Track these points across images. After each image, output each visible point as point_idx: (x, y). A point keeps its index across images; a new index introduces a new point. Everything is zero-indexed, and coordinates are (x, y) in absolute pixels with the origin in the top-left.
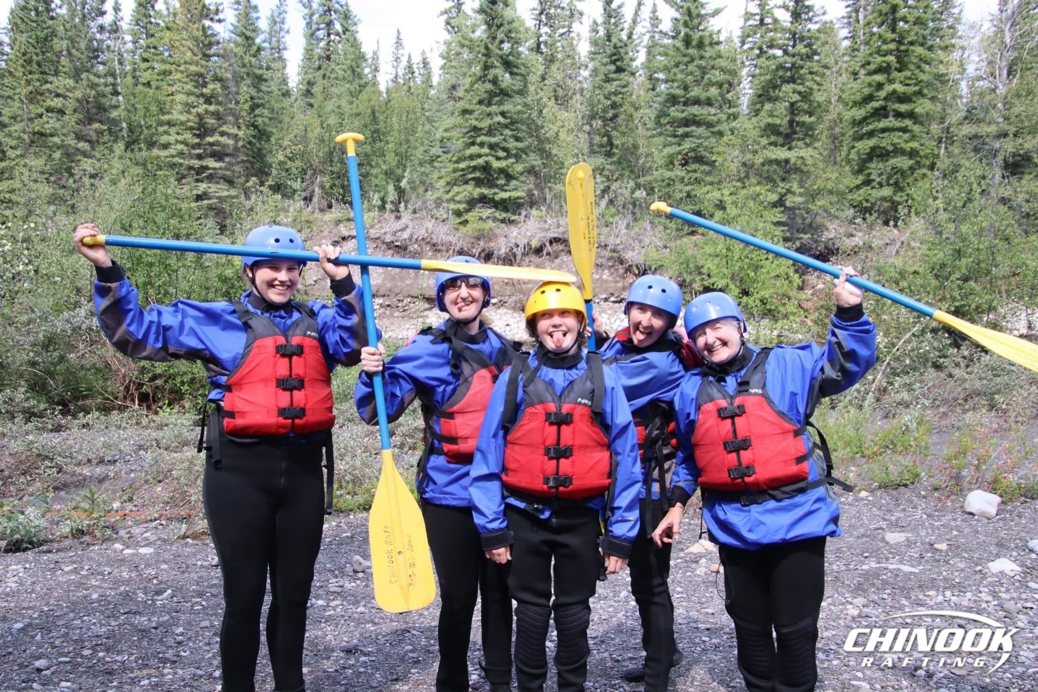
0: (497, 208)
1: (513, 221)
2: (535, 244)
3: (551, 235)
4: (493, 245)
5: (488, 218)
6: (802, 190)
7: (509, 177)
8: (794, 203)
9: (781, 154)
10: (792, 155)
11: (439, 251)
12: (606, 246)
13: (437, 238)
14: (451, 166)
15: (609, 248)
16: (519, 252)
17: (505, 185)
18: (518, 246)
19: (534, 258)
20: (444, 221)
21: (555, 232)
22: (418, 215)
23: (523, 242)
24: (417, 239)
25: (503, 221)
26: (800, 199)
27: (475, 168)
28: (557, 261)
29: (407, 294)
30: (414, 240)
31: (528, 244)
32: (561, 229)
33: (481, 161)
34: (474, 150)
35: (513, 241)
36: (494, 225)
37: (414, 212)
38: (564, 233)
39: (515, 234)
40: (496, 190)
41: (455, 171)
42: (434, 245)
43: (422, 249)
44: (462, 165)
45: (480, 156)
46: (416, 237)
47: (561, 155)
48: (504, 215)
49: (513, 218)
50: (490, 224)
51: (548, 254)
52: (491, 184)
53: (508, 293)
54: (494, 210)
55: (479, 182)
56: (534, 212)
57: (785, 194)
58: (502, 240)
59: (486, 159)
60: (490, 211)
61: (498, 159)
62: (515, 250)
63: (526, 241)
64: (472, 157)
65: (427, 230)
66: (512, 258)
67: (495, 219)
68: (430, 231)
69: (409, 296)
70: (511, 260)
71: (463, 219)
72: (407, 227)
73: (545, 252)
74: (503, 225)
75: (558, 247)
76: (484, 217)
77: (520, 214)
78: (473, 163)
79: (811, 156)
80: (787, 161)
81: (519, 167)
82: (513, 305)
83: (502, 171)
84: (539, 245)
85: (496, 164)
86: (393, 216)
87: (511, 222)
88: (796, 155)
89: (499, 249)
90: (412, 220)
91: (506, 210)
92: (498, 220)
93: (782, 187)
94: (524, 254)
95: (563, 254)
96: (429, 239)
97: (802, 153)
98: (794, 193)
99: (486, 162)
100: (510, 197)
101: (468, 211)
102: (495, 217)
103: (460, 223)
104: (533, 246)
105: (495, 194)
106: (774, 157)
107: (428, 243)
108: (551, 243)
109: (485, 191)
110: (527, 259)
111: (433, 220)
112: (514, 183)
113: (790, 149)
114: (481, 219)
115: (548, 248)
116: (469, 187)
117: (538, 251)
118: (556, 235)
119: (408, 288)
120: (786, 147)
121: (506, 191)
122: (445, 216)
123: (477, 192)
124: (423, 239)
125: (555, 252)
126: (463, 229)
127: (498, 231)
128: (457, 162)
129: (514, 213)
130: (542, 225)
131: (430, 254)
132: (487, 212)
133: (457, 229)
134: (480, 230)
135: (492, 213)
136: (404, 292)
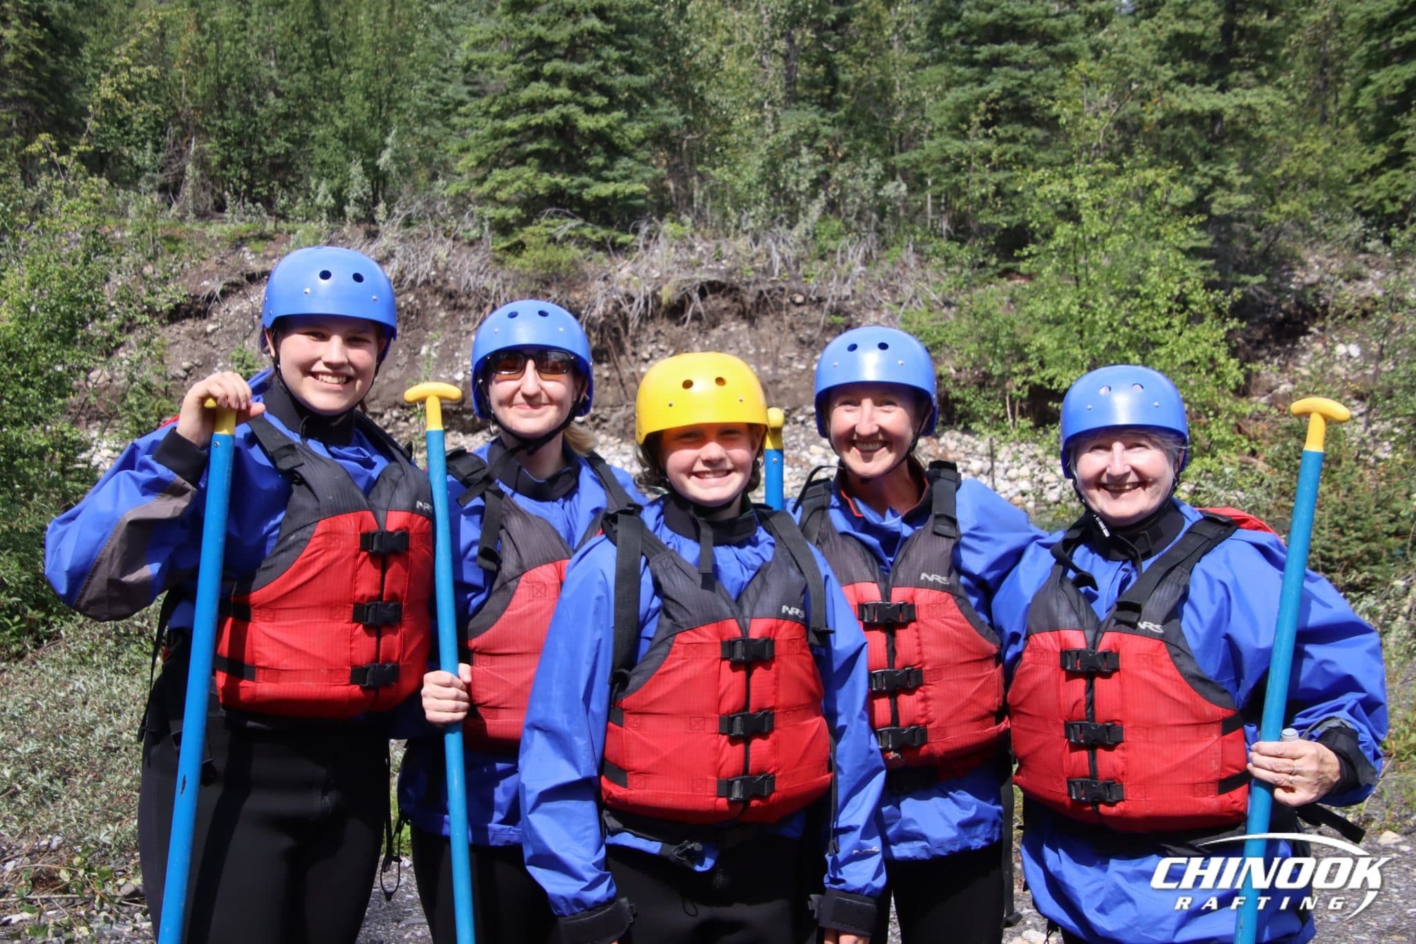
0: (587, 219)
1: (622, 246)
2: (668, 294)
3: (702, 276)
4: (578, 296)
5: (568, 238)
6: (1248, 179)
7: (614, 151)
8: (1230, 206)
9: (1203, 99)
10: (1227, 103)
11: (462, 308)
12: (820, 300)
13: (458, 281)
14: (488, 125)
15: (826, 306)
16: (633, 312)
17: (605, 167)
18: (631, 299)
19: (666, 326)
20: (471, 244)
21: (711, 271)
22: (415, 230)
23: (642, 290)
24: (413, 282)
25: (600, 246)
26: (1242, 200)
27: (539, 131)
28: (716, 332)
29: (392, 399)
30: (406, 285)
31: (654, 295)
32: (725, 264)
33: (552, 114)
34: (538, 89)
35: (622, 288)
36: (581, 253)
37: (408, 223)
38: (730, 272)
39: (625, 272)
40: (586, 179)
41: (496, 135)
42: (451, 295)
43: (424, 303)
44: (512, 124)
45: (550, 103)
46: (411, 277)
47: (725, 103)
48: (603, 233)
49: (623, 238)
50: (573, 251)
51: (697, 317)
52: (574, 166)
53: (610, 400)
54: (580, 221)
55: (547, 162)
56: (668, 227)
57: (1211, 189)
58: (597, 286)
59: (564, 110)
60: (572, 223)
61: (590, 110)
62: (626, 308)
63: (649, 289)
64: (533, 106)
65: (435, 262)
66: (619, 325)
67: (582, 242)
68: (441, 265)
69: (395, 405)
70: (616, 330)
71: (515, 240)
72: (391, 254)
73: (689, 314)
74: (601, 254)
75: (718, 302)
76: (559, 236)
77: (636, 231)
78: (537, 119)
79: (1270, 104)
80: (1216, 116)
81: (636, 130)
82: (621, 425)
83: (598, 137)
84: (677, 297)
85: (586, 122)
86: (361, 231)
87: (620, 249)
88: (1236, 101)
89: (592, 306)
90: (402, 240)
91: (607, 222)
92: (590, 243)
93: (1204, 172)
94: (645, 318)
95: (728, 317)
96: (439, 283)
97: (1250, 98)
98: (1229, 187)
99: (563, 116)
100: (615, 194)
101: (524, 222)
102: (583, 237)
103: (508, 249)
104: (664, 301)
105: (584, 186)
106: (1187, 107)
107: (437, 291)
108: (703, 294)
109: (562, 180)
110: (651, 329)
111: (449, 242)
112: (623, 163)
113: (1223, 89)
114: (553, 240)
115: (697, 305)
116: (528, 172)
117: (676, 311)
118: (713, 278)
119: (394, 388)
120: (1215, 86)
121: (607, 180)
122: (474, 233)
123: (544, 182)
124: (427, 282)
125: (711, 313)
126: (515, 263)
127: (589, 268)
128: (500, 116)
129: (625, 231)
130: (684, 254)
131: (442, 314)
132: (566, 226)
133: (500, 262)
134: (550, 264)
135: (576, 228)
136: (383, 396)
